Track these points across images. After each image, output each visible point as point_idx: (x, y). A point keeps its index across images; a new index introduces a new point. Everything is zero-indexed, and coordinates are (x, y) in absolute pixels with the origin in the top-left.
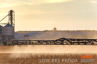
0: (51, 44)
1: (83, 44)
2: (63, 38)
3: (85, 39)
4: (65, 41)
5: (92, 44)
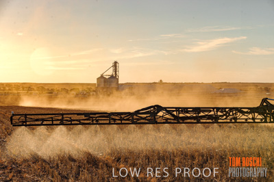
0: (123, 122)
1: (210, 121)
2: (156, 106)
3: (213, 108)
4: (160, 114)
5: (233, 121)
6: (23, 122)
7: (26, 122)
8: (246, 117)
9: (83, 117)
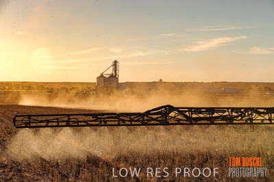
0: (133, 123)
1: (224, 122)
2: (167, 106)
3: (228, 109)
4: (172, 114)
5: (249, 122)
6: (27, 123)
7: (30, 123)
8: (262, 118)
9: (91, 118)
